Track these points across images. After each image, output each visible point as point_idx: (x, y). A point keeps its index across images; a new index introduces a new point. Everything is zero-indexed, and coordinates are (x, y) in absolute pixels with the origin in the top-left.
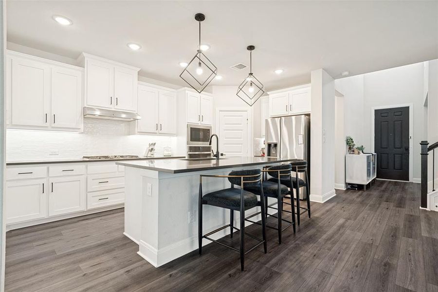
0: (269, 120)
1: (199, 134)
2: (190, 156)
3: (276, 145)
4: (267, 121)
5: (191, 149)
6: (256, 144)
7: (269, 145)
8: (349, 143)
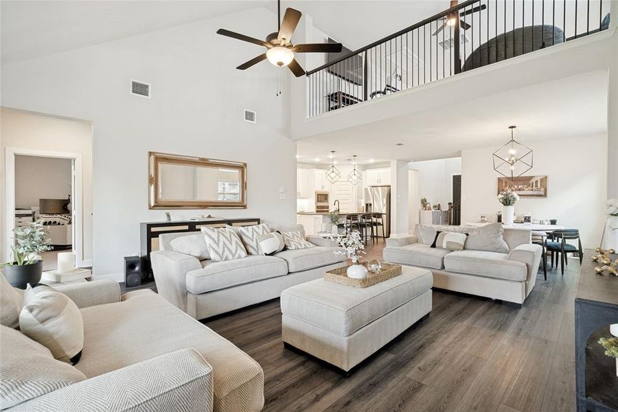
0: (369, 189)
1: (322, 197)
2: (317, 211)
3: (371, 205)
4: (366, 189)
5: (317, 207)
6: (359, 204)
7: (367, 205)
8: (424, 202)
